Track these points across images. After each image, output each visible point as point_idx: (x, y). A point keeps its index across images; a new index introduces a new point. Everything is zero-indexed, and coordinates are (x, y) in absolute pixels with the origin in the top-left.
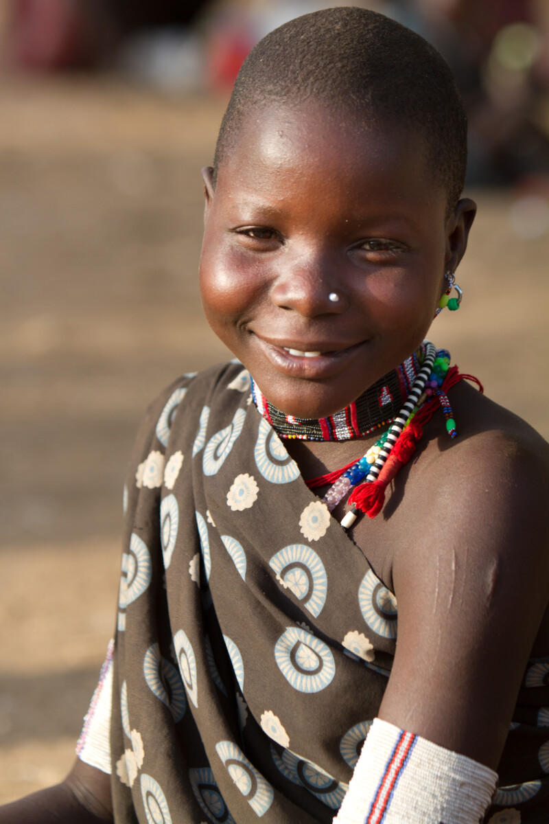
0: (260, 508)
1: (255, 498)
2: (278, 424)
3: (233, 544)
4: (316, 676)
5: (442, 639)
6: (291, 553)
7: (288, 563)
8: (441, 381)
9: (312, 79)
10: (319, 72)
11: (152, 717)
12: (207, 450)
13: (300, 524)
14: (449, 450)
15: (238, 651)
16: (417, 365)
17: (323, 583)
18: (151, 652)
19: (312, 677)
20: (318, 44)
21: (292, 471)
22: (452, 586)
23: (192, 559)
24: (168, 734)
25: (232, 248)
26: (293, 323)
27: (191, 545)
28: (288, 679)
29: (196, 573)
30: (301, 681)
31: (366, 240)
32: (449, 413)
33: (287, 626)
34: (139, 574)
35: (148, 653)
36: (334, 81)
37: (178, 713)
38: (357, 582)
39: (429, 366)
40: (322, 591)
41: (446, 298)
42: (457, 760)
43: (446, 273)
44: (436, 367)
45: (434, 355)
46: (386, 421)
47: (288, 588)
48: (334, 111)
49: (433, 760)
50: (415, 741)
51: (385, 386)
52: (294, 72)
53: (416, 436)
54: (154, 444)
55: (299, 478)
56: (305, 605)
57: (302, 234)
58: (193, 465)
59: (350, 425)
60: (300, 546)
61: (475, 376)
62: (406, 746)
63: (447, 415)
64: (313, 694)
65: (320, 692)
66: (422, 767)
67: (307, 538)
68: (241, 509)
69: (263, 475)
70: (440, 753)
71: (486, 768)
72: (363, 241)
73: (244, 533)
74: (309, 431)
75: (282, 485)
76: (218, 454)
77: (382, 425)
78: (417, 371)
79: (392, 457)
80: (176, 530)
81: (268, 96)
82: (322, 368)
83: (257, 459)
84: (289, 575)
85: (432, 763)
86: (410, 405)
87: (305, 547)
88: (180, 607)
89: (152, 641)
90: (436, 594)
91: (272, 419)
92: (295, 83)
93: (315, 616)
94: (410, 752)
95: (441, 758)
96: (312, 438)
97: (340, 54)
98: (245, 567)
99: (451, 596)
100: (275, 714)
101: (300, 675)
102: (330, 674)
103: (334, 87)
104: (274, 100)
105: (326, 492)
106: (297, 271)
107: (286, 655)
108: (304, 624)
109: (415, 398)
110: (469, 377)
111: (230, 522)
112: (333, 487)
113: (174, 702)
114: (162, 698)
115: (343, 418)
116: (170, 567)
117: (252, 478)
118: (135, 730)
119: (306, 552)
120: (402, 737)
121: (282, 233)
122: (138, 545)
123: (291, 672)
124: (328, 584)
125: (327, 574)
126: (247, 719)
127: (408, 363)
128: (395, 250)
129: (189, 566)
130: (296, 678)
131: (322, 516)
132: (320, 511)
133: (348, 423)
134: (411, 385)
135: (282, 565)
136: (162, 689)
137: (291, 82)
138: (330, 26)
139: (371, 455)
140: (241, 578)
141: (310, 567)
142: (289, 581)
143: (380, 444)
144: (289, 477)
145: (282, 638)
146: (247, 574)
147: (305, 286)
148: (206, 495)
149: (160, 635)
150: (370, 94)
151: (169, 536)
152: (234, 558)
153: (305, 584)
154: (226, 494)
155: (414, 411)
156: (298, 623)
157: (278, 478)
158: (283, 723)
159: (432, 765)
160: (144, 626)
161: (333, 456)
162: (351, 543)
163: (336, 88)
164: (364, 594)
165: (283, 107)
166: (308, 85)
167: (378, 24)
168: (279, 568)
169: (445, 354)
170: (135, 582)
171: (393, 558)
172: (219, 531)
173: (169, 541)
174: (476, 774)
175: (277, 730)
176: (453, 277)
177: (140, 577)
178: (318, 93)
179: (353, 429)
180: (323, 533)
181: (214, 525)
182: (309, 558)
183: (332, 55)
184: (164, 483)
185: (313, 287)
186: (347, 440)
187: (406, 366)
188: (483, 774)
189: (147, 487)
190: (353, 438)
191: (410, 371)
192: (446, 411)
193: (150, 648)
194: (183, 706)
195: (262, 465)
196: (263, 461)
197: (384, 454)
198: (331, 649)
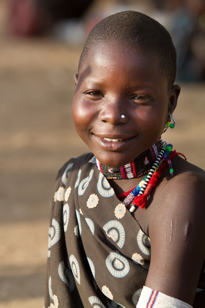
0: (99, 207)
1: (97, 203)
2: (105, 173)
3: (90, 221)
4: (122, 271)
5: (167, 253)
6: (111, 224)
7: (110, 228)
8: (168, 155)
9: (115, 33)
10: (118, 31)
11: (62, 290)
12: (80, 186)
13: (115, 212)
14: (171, 180)
15: (93, 263)
16: (159, 149)
17: (124, 235)
18: (61, 264)
19: (121, 271)
20: (118, 21)
21: (112, 192)
22: (171, 233)
23: (75, 227)
24: (68, 296)
25: (84, 100)
26: (108, 128)
27: (74, 222)
28: (111, 272)
29: (77, 232)
30: (116, 273)
31: (136, 95)
32: (171, 166)
33: (111, 252)
34: (56, 234)
35: (60, 265)
36: (123, 34)
37: (72, 288)
38: (136, 234)
39: (163, 150)
40: (123, 238)
41: (169, 123)
42: (174, 301)
43: (169, 113)
44: (166, 150)
45: (166, 146)
46: (147, 171)
47: (110, 237)
48: (123, 44)
49: (165, 301)
50: (158, 294)
51: (146, 157)
52: (108, 31)
53: (158, 176)
54: (61, 184)
55: (114, 195)
56: (117, 244)
57: (111, 93)
58: (75, 192)
59: (133, 173)
60: (114, 221)
61: (183, 154)
62: (154, 296)
63: (170, 167)
64: (121, 278)
65: (124, 277)
66: (161, 304)
67: (117, 218)
68: (92, 208)
69: (101, 194)
70: (168, 298)
71: (186, 304)
72: (135, 96)
73: (93, 217)
74: (117, 175)
75: (108, 198)
76: (84, 187)
77: (145, 173)
78: (159, 152)
79: (150, 185)
80: (69, 216)
81: (98, 40)
82: (119, 147)
83: (98, 188)
84: (111, 232)
85: (164, 302)
86: (156, 164)
87: (117, 221)
88: (71, 245)
89: (61, 260)
90: (165, 236)
91: (103, 172)
92: (108, 35)
93: (121, 248)
94: (156, 298)
95: (168, 300)
96: (118, 178)
97: (126, 25)
98: (94, 230)
99: (171, 237)
100: (107, 287)
101: (116, 271)
102: (128, 270)
103: (123, 36)
104: (100, 42)
105: (124, 199)
106: (109, 107)
107: (110, 263)
108: (117, 251)
109: (158, 162)
110: (180, 154)
111: (88, 213)
112: (127, 197)
113: (70, 284)
114: (65, 282)
115: (130, 169)
116: (67, 231)
117: (96, 195)
118: (55, 295)
119: (117, 223)
120: (153, 292)
121: (103, 93)
122: (55, 223)
123: (112, 270)
124: (125, 235)
125: (125, 231)
126: (97, 290)
127: (155, 148)
128: (147, 99)
129: (74, 230)
130: (114, 272)
131: (123, 209)
132: (122, 207)
133: (132, 171)
134: (156, 157)
135: (108, 229)
136: (66, 279)
137: (107, 34)
138: (122, 16)
139: (141, 184)
140: (92, 234)
141: (118, 229)
142: (111, 235)
143: (144, 180)
144: (111, 195)
145: (108, 257)
146: (94, 232)
147: (112, 112)
148: (79, 203)
149: (64, 258)
150: (137, 38)
151: (66, 219)
152: (90, 227)
153: (117, 236)
154: (86, 202)
155: (157, 167)
156: (115, 251)
157: (106, 195)
158: (110, 290)
159: (165, 303)
160: (58, 254)
161: (127, 185)
162: (134, 218)
163: (124, 36)
164: (139, 238)
165: (103, 43)
166: (113, 35)
167: (141, 16)
168: (106, 229)
169: (170, 145)
170: (54, 238)
171: (149, 223)
172: (84, 216)
173: (66, 221)
174: (183, 306)
175: (108, 293)
176: (172, 115)
177: (56, 236)
178: (117, 38)
179: (134, 174)
180: (123, 215)
181: (82, 214)
182: (118, 226)
183: (123, 25)
184: (64, 199)
185: (115, 113)
186: (132, 178)
187: (154, 149)
188: (186, 306)
189: (58, 201)
190: (134, 178)
191: (156, 151)
192: (170, 166)
193: (61, 263)
194: (73, 285)
195: (100, 190)
196: (100, 189)
197: (146, 183)
198: (128, 260)
